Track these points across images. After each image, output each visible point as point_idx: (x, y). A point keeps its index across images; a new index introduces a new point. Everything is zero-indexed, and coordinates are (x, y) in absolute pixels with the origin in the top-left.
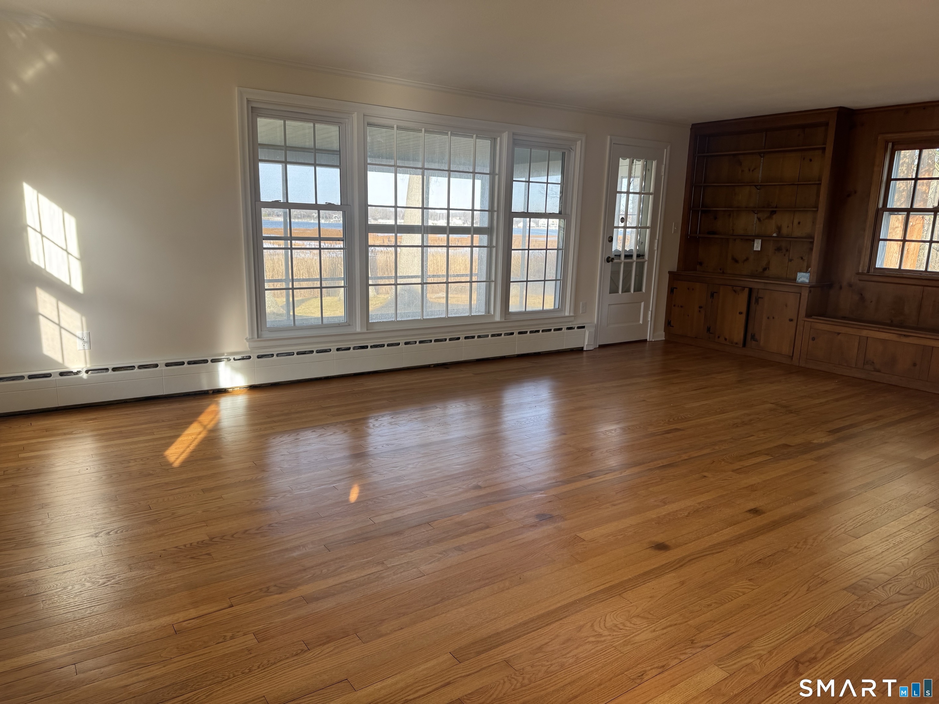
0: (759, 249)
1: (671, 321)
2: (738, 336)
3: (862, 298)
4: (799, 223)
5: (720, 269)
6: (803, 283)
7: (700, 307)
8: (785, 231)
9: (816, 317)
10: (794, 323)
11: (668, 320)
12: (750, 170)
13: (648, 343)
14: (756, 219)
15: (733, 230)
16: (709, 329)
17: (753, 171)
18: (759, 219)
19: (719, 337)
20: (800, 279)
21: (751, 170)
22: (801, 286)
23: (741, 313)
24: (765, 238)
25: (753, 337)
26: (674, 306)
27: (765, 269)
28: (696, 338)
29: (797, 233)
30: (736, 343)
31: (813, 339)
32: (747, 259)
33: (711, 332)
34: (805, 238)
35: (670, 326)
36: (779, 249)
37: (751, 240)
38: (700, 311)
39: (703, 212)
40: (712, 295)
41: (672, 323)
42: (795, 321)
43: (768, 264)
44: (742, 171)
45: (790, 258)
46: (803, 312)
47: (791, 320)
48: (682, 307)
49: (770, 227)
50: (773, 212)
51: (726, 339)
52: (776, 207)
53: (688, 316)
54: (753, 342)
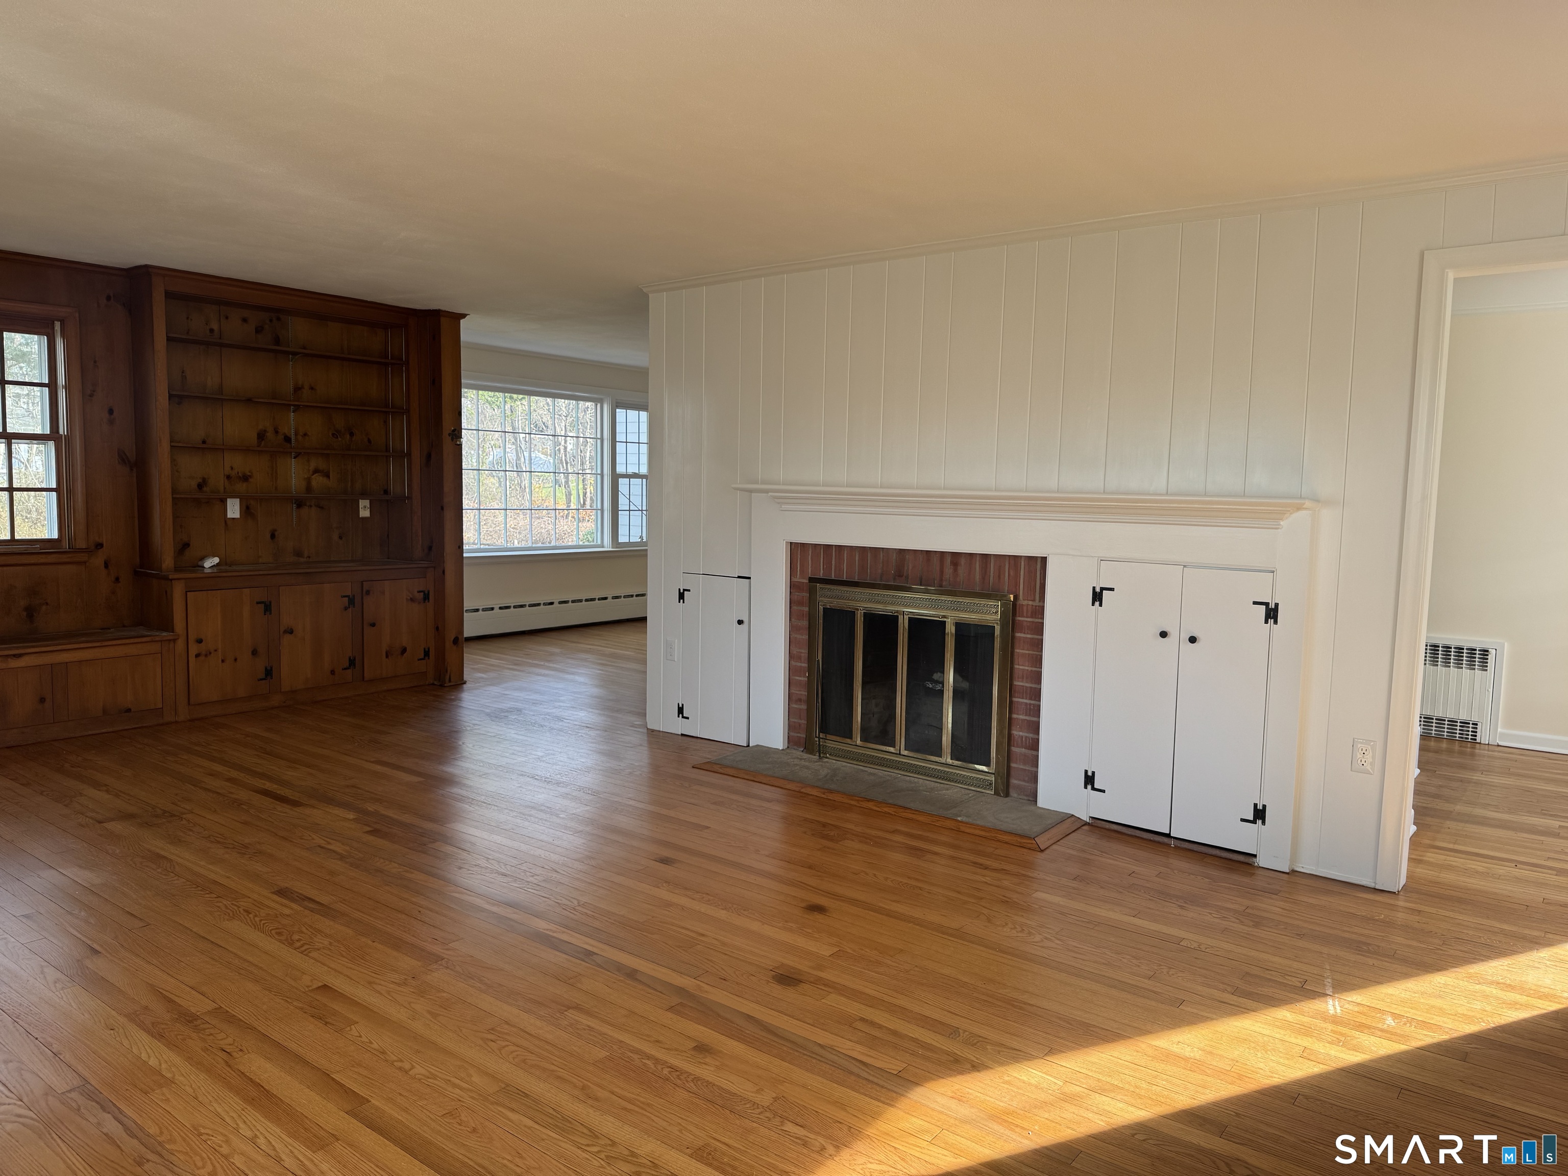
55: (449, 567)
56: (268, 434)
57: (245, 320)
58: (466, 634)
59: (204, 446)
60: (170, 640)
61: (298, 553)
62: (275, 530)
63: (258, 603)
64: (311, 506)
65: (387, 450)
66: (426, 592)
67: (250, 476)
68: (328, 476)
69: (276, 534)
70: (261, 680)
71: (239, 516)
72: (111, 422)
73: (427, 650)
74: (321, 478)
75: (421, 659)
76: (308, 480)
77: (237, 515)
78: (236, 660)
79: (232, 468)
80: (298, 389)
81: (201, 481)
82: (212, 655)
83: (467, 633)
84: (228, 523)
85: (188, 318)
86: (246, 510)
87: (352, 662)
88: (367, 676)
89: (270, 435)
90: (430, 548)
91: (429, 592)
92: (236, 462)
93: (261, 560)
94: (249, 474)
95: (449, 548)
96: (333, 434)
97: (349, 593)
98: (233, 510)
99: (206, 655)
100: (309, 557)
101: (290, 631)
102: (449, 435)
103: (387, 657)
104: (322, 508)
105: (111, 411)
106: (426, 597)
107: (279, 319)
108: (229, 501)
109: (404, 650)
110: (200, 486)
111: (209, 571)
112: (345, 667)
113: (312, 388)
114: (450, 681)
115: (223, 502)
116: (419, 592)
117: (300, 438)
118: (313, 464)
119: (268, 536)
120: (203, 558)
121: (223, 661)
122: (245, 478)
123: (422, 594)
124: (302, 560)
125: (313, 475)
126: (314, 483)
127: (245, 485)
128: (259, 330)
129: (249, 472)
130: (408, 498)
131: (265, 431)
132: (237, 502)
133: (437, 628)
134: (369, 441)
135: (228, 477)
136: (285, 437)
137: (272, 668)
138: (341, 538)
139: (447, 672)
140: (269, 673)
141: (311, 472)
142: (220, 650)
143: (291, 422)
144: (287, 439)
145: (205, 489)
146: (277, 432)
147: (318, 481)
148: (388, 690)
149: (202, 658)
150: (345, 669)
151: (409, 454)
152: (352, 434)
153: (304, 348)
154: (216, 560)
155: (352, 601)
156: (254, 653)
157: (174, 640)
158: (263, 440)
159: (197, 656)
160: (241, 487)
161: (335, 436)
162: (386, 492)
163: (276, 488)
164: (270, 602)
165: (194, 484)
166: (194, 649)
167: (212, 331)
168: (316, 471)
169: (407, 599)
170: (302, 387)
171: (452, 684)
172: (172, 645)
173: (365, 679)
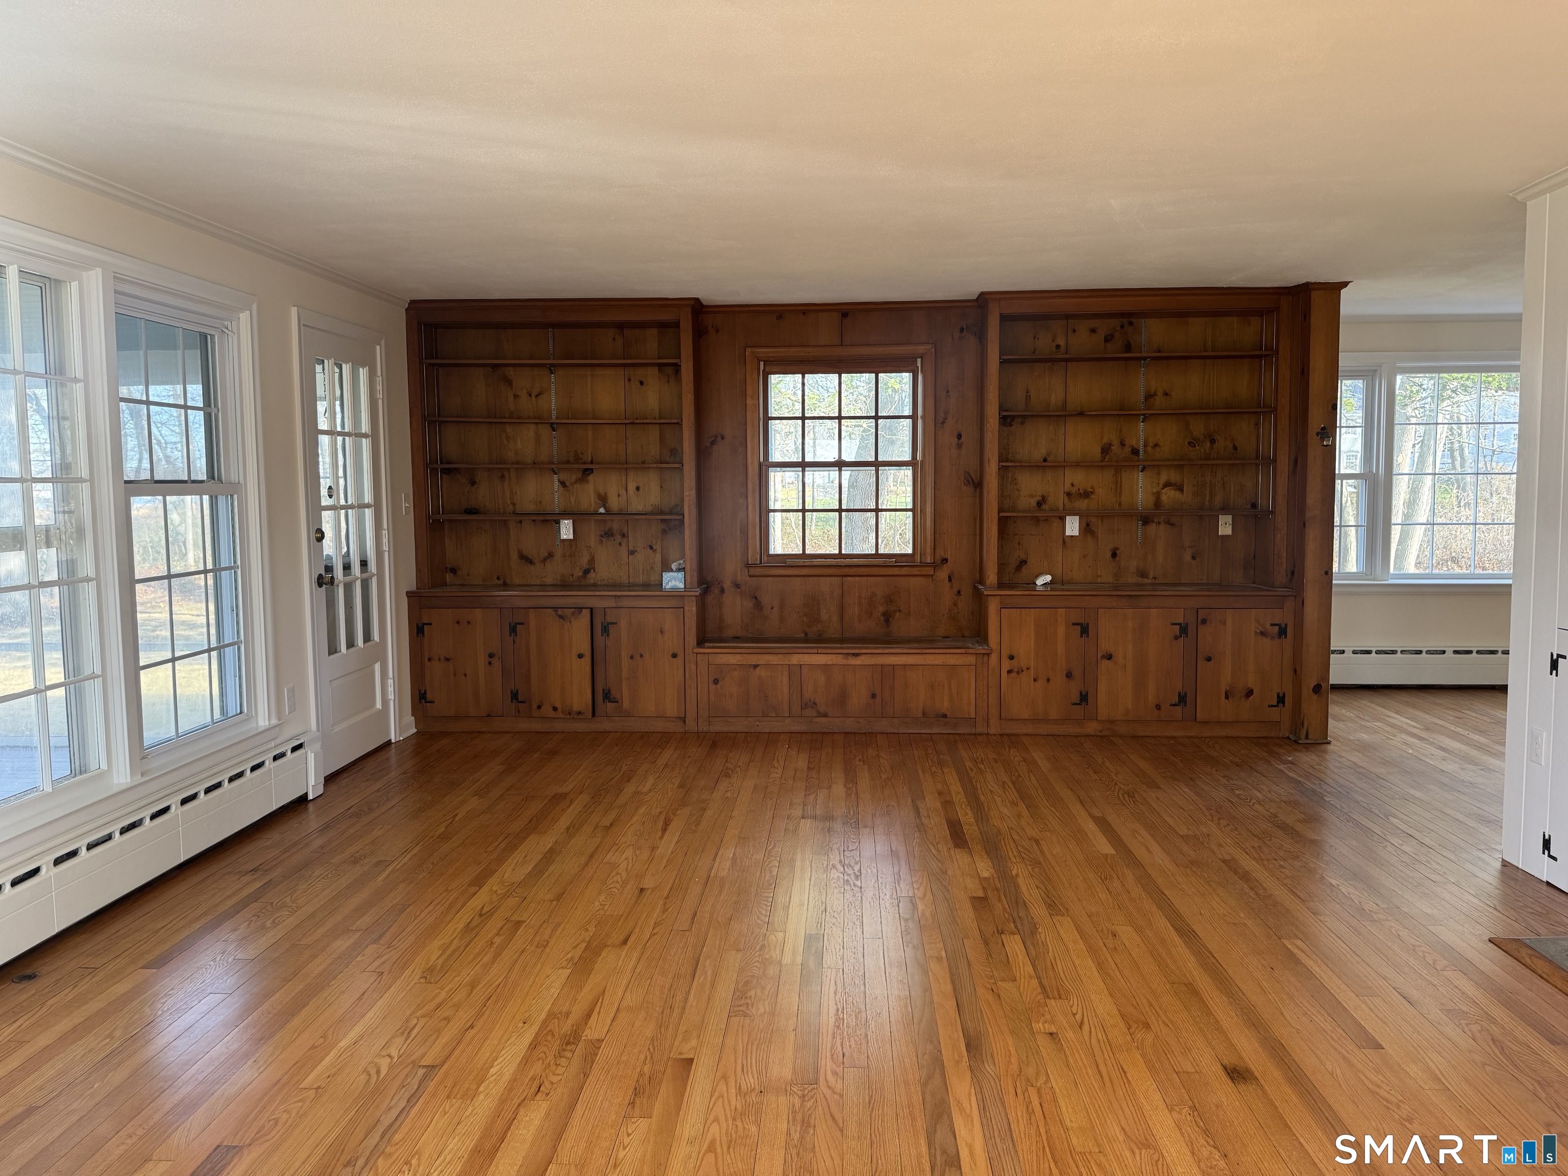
0: (571, 537)
1: (425, 691)
2: (580, 697)
3: (758, 605)
4: (638, 489)
5: (498, 578)
6: (674, 590)
7: (491, 656)
8: (614, 503)
9: (711, 645)
10: (680, 659)
11: (420, 691)
12: (530, 395)
13: (393, 746)
14: (556, 484)
15: (514, 505)
16: (515, 696)
17: (537, 396)
18: (563, 484)
19: (539, 707)
20: (667, 583)
21: (533, 395)
22: (674, 595)
23: (580, 656)
24: (578, 517)
25: (607, 696)
26: (429, 660)
27: (586, 572)
28: (488, 716)
29: (637, 505)
30: (579, 713)
31: (716, 682)
32: (551, 555)
33: (520, 699)
34: (652, 513)
35: (426, 702)
36: (609, 534)
37: (551, 520)
38: (490, 663)
39: (444, 471)
40: (513, 630)
41: (429, 697)
42: (681, 655)
43: (592, 561)
44: (516, 396)
45: (631, 548)
46: (692, 639)
47: (674, 656)
48: (448, 660)
49: (586, 496)
50: (587, 472)
51: (555, 709)
52: (592, 463)
53: (465, 675)
54: (609, 704)
55: (1311, 596)
56: (1113, 448)
57: (1093, 331)
58: (1333, 681)
59: (1045, 464)
60: (984, 654)
61: (1143, 574)
62: (1118, 549)
63: (1074, 624)
64: (1159, 523)
65: (1257, 457)
66: (1283, 626)
67: (1092, 492)
68: (1182, 490)
69: (1118, 552)
70: (1075, 704)
71: (1077, 534)
72: (959, 446)
73: (1281, 695)
74: (1173, 492)
75: (1272, 706)
76: (1158, 495)
77: (1076, 533)
78: (1048, 680)
79: (1073, 485)
80: (1149, 396)
81: (1040, 498)
82: (1024, 673)
83: (1334, 679)
84: (1066, 541)
85: (1034, 338)
86: (1087, 528)
87: (1182, 699)
88: (1200, 715)
89: (1116, 448)
90: (1293, 573)
91: (1286, 625)
92: (1077, 479)
93: (1099, 580)
94: (1090, 490)
95: (1311, 572)
96: (1189, 443)
97: (1181, 621)
98: (1072, 527)
99: (1018, 673)
100: (1155, 578)
101: (1110, 657)
102: (1318, 434)
103: (1227, 697)
104: (1173, 525)
105: (959, 436)
106: (1283, 632)
107: (1131, 324)
108: (1068, 518)
109: (1250, 693)
110: (1039, 504)
111: (1042, 589)
112: (1174, 703)
113: (1166, 394)
114: (1307, 737)
115: (1062, 519)
116: (1272, 625)
117: (1149, 449)
118: (1164, 478)
119: (1109, 554)
120: (1037, 576)
121: (1035, 680)
122: (1086, 495)
123: (1277, 628)
124: (1146, 581)
125: (1163, 489)
126: (1164, 498)
127: (1086, 501)
128: (1108, 339)
129: (1091, 488)
130: (1272, 512)
131: (1110, 444)
132: (1076, 519)
133: (1295, 671)
134: (1235, 448)
135: (1069, 494)
136: (1132, 450)
137: (1087, 693)
138: (1194, 558)
139: (1303, 726)
140: (1084, 698)
141: (1161, 486)
142: (1032, 670)
143: (1140, 433)
144: (1135, 452)
145: (1044, 507)
146: (1123, 444)
147: (1169, 496)
148: (1227, 737)
149: (1014, 675)
150: (1173, 705)
151: (1275, 460)
152: (1213, 441)
153: (1159, 351)
154: (1048, 578)
155: (1184, 630)
156: (1069, 675)
157: (988, 654)
158: (1107, 454)
159: (1009, 672)
160: (1083, 504)
161: (1193, 445)
162: (1254, 506)
163: (1120, 504)
164: (1088, 624)
165: (1033, 502)
166: (1006, 665)
167: (1058, 347)
168: (1167, 485)
169: (1256, 632)
170: (1155, 394)
171: (1309, 741)
172: (986, 658)
173: (1198, 720)
